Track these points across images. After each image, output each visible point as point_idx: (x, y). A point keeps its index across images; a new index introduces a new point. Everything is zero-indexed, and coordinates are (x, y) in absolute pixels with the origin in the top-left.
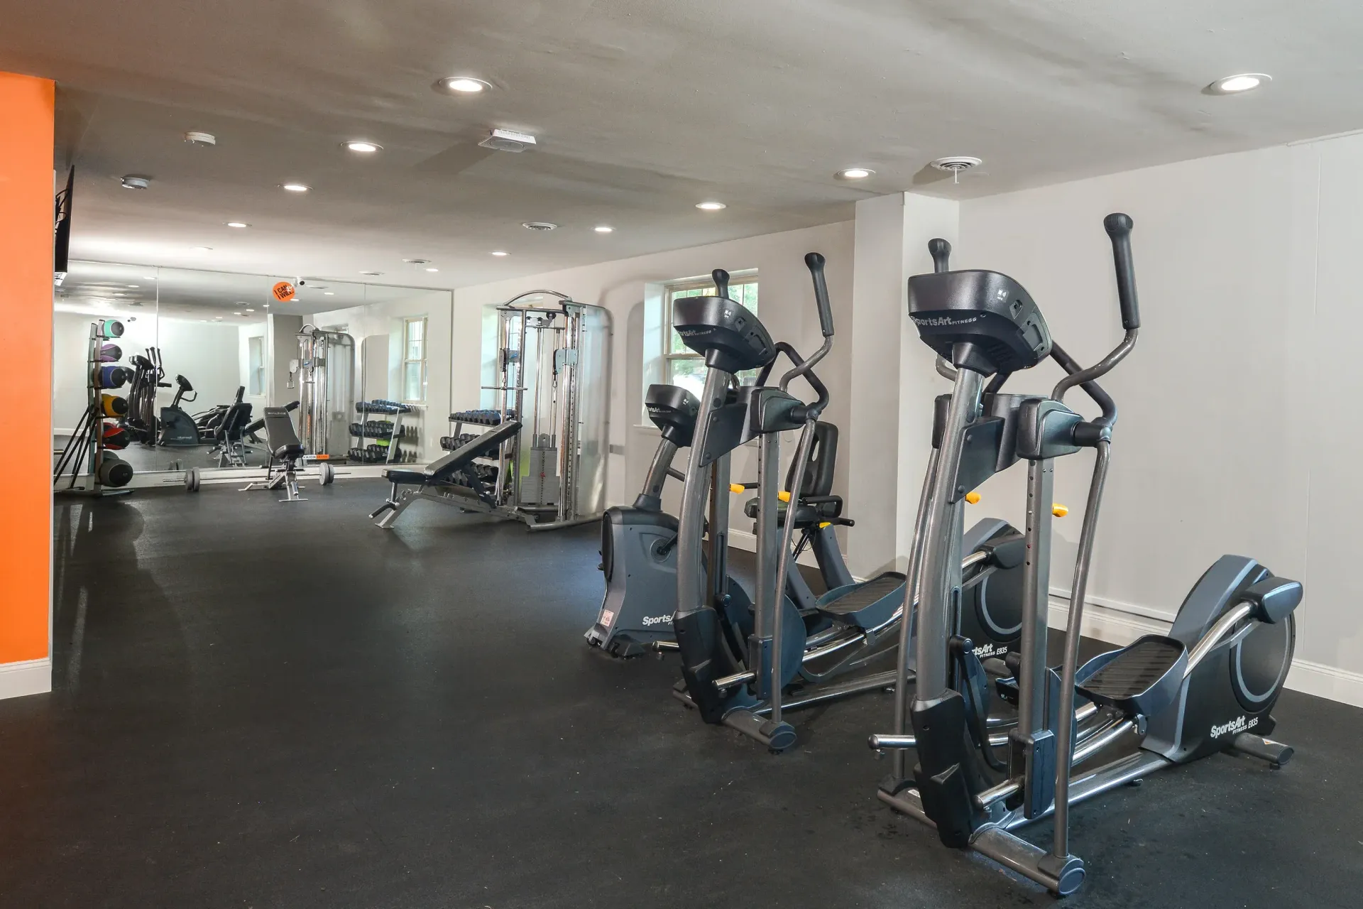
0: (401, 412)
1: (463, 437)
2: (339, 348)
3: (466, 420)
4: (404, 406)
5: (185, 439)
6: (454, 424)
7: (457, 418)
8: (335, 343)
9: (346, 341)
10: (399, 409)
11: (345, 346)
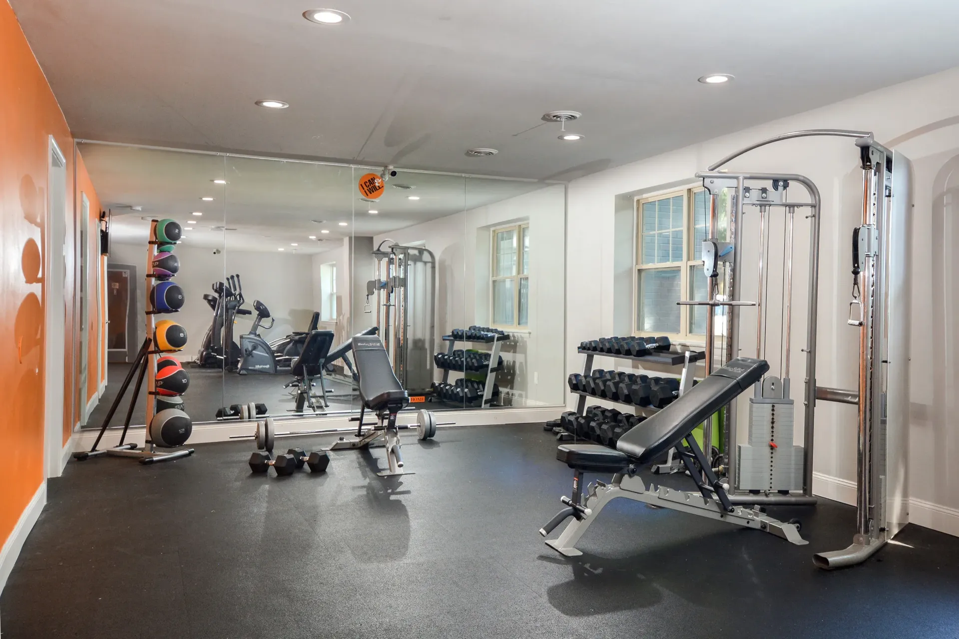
0: (499, 339)
1: (597, 375)
2: (420, 265)
3: (602, 350)
4: (502, 333)
5: (263, 368)
6: (584, 356)
7: (590, 349)
8: (417, 259)
9: (426, 257)
10: (496, 336)
11: (425, 263)
